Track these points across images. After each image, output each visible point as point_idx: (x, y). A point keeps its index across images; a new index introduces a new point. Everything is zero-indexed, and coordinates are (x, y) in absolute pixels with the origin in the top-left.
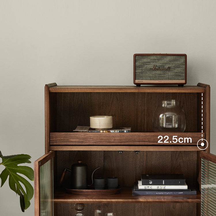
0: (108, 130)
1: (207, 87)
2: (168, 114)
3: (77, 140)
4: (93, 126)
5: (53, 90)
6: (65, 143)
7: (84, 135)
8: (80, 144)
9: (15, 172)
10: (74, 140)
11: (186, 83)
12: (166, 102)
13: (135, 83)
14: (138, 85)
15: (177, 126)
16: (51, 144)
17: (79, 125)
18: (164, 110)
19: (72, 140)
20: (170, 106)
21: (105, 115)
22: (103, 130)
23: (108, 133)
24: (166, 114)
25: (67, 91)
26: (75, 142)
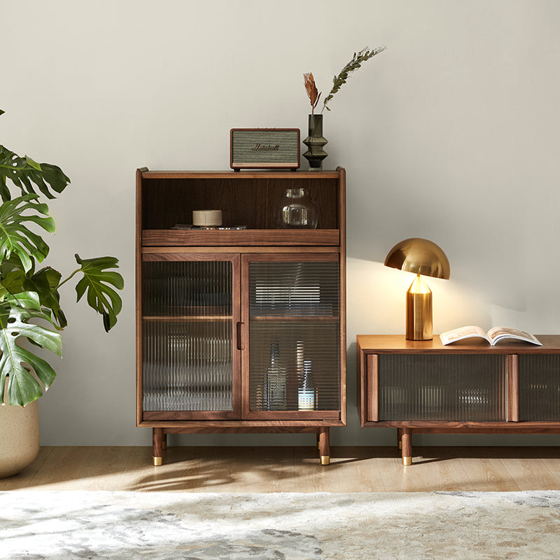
0: (217, 227)
1: (342, 171)
2: (293, 206)
3: (177, 240)
4: (196, 224)
5: (146, 176)
6: (161, 244)
7: (186, 233)
8: (181, 244)
9: (98, 280)
10: (173, 240)
11: (299, 167)
12: (290, 191)
13: (232, 168)
14: (237, 170)
15: (306, 223)
16: (143, 245)
17: (178, 223)
18: (289, 202)
19: (170, 239)
20: (297, 196)
21: (213, 209)
22: (210, 227)
23: (216, 231)
24: (291, 206)
25: (164, 178)
26: (174, 242)
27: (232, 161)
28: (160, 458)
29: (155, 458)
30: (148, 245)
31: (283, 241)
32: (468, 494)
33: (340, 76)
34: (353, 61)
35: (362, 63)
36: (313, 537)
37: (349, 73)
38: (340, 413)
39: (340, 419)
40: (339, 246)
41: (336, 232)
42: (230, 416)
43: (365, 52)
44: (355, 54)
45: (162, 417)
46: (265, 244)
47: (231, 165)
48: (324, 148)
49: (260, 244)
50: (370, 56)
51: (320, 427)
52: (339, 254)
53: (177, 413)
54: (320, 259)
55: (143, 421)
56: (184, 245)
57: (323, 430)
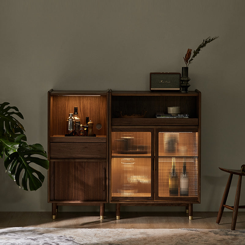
14: (153, 91)
27: (151, 88)
28: (119, 216)
30: (114, 124)
33: (197, 50)
34: (203, 43)
35: (208, 44)
37: (201, 49)
40: (198, 126)
41: (197, 119)
43: (209, 39)
44: (204, 40)
47: (150, 89)
48: (189, 82)
49: (164, 124)
50: (211, 41)
51: (188, 204)
55: (112, 200)
57: (190, 205)
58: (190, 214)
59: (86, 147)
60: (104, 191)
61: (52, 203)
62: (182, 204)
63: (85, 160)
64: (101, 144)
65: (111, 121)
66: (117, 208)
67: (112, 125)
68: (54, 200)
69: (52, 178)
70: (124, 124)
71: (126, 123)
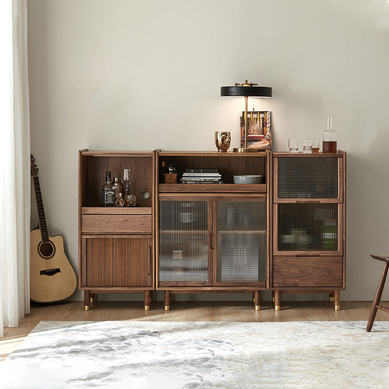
28: (168, 307)
29: (166, 307)
30: (162, 191)
31: (236, 190)
32: (312, 322)
36: (229, 343)
38: (266, 283)
39: (266, 286)
40: (266, 193)
42: (206, 284)
45: (169, 285)
46: (226, 191)
49: (223, 191)
51: (255, 290)
52: (266, 197)
53: (178, 282)
54: (255, 200)
55: (159, 286)
56: (182, 192)
57: (256, 292)
58: (256, 303)
59: (126, 221)
60: (149, 274)
61: (85, 291)
62: (247, 290)
63: (126, 237)
64: (145, 217)
65: (158, 187)
66: (166, 296)
67: (159, 193)
68: (87, 286)
69: (84, 259)
70: (174, 191)
71: (176, 190)
